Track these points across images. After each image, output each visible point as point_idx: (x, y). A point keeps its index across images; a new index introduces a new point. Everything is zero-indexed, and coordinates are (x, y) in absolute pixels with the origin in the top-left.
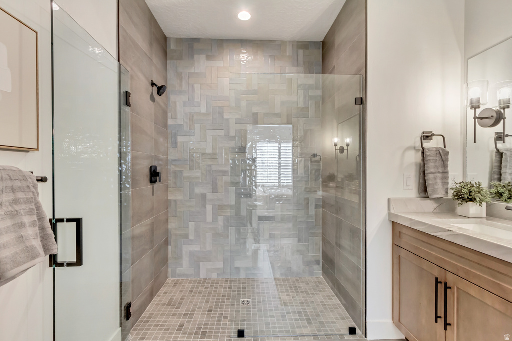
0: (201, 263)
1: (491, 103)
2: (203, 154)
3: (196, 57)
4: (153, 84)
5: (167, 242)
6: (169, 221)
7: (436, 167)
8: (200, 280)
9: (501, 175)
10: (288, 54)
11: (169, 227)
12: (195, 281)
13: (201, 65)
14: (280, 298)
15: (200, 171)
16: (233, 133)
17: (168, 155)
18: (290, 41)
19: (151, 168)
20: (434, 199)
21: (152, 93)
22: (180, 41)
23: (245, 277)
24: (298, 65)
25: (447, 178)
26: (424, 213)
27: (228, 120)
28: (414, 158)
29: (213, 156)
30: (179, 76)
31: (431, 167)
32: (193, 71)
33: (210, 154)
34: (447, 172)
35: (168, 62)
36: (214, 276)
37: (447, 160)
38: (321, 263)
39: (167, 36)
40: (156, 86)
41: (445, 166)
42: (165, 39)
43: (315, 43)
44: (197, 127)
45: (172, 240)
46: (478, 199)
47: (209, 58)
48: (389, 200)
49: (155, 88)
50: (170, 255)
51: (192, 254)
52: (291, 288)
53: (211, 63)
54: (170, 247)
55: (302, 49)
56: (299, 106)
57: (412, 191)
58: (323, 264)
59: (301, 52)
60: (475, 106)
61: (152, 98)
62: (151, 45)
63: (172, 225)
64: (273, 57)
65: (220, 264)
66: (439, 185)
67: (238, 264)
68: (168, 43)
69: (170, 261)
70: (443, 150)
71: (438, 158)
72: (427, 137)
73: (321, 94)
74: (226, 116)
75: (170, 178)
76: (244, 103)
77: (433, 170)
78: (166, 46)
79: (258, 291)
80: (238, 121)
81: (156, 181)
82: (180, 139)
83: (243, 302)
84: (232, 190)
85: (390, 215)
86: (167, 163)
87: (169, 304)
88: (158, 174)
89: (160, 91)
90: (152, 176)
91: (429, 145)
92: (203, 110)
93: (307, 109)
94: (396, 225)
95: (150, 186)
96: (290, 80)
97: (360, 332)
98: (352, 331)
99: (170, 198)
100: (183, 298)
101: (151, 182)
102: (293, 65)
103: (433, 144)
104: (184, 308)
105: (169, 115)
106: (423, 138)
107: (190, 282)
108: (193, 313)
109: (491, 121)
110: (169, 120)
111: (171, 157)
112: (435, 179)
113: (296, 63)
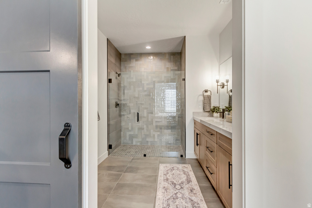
0: (134, 139)
2: (134, 97)
3: (132, 60)
4: (116, 73)
5: (121, 131)
6: (122, 122)
8: (133, 145)
10: (167, 58)
11: (122, 125)
12: (131, 145)
13: (133, 63)
15: (133, 104)
16: (145, 89)
18: (167, 53)
19: (116, 102)
20: (206, 112)
22: (126, 54)
23: (150, 145)
25: (211, 105)
26: (205, 116)
27: (143, 84)
28: (201, 98)
29: (138, 98)
30: (125, 68)
31: (206, 102)
32: (130, 65)
34: (211, 103)
35: (121, 62)
36: (139, 144)
37: (211, 99)
40: (118, 73)
41: (210, 101)
42: (120, 54)
43: (178, 53)
44: (132, 87)
45: (123, 130)
47: (136, 60)
48: (193, 112)
49: (117, 75)
50: (122, 136)
51: (130, 135)
52: (167, 148)
53: (137, 62)
54: (122, 132)
55: (172, 55)
56: (172, 78)
57: (202, 110)
58: (181, 140)
59: (172, 57)
60: (217, 82)
61: (116, 78)
63: (123, 124)
64: (161, 59)
65: (140, 140)
66: (208, 107)
67: (148, 140)
69: (122, 138)
70: (209, 96)
71: (208, 98)
72: (206, 91)
74: (143, 82)
75: (122, 106)
76: (150, 77)
78: (121, 57)
79: (154, 148)
80: (147, 84)
81: (117, 107)
82: (125, 91)
83: (148, 151)
84: (145, 111)
85: (193, 117)
86: (121, 100)
87: (122, 150)
88: (118, 105)
89: (119, 75)
90: (116, 105)
91: (206, 94)
92: (134, 80)
93: (175, 79)
94: (195, 120)
95: (116, 109)
96: (168, 68)
97: (184, 156)
98: (182, 156)
99: (122, 114)
100: (127, 149)
101: (116, 107)
102: (169, 62)
103: (209, 93)
104: (127, 151)
105: (122, 83)
106: (204, 92)
107: (129, 145)
108: (130, 152)
109: (222, 86)
110: (122, 84)
111: (122, 98)
112: (206, 105)
113: (170, 61)
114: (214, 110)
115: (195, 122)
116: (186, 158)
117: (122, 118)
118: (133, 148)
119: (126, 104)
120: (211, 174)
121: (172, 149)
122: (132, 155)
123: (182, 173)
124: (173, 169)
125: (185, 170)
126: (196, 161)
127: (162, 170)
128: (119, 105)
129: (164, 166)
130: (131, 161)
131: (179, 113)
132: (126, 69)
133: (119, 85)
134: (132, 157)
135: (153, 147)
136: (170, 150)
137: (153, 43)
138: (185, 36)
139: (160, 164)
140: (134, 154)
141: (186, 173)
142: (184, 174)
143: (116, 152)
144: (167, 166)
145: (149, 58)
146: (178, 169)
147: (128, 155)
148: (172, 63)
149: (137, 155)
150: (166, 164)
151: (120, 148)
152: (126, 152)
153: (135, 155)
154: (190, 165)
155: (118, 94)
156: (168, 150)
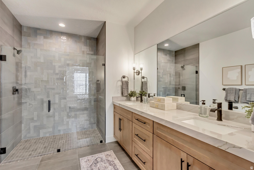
0: (41, 130)
1: (138, 69)
2: (42, 81)
3: (38, 36)
4: (14, 49)
5: (21, 123)
6: (22, 112)
7: (125, 86)
8: (40, 138)
9: (142, 88)
10: (82, 41)
11: (22, 115)
12: (37, 139)
13: (41, 40)
14: (78, 138)
15: (40, 88)
16: (57, 71)
17: (22, 81)
18: (84, 36)
19: (13, 87)
20: (125, 96)
21: (14, 53)
22: (29, 28)
23: (63, 133)
24: (87, 46)
25: (128, 90)
26: (123, 101)
27: (55, 66)
28: (120, 84)
29: (47, 82)
30: (29, 44)
31: (124, 87)
32: (36, 42)
33: (46, 81)
34: (128, 88)
35: (22, 37)
36: (48, 135)
37: (128, 84)
38: (96, 123)
39: (22, 25)
40: (16, 50)
41: (128, 86)
42: (21, 26)
43: (94, 38)
44: (39, 68)
45: (24, 122)
46: (133, 96)
47: (45, 38)
48: (113, 97)
51: (35, 127)
52: (83, 134)
53: (45, 40)
54: (23, 125)
55: (88, 40)
56: (87, 62)
57: (120, 95)
58: (97, 123)
59: (88, 41)
60: (134, 69)
61: (14, 55)
62: (13, 31)
64: (76, 41)
65: (51, 130)
66: (126, 92)
67: (59, 128)
68: (22, 28)
70: (127, 81)
71: (126, 84)
72: (124, 77)
73: (96, 58)
74: (54, 64)
75: (23, 92)
76: (63, 59)
77: (124, 88)
78: (21, 29)
79: (68, 137)
80: (60, 67)
81: (16, 94)
82: (28, 73)
83: (61, 142)
84: (57, 96)
85: (113, 102)
86: (21, 85)
87: (23, 149)
88: (17, 90)
89: (18, 52)
90: (14, 91)
91: (124, 80)
92: (42, 61)
93: (90, 64)
94: (114, 105)
95: (13, 96)
96: (84, 51)
97: (103, 141)
98: (101, 142)
99: (22, 101)
100: (31, 146)
101: (13, 94)
102: (85, 46)
103: (126, 79)
104: (31, 149)
105: (23, 62)
106: (122, 78)
107: (35, 139)
108: (36, 150)
109: (138, 74)
110: (22, 65)
111: (23, 82)
112: (125, 90)
113: (86, 44)
114: (132, 94)
115: (115, 106)
116: (106, 143)
117: (22, 107)
118: (40, 142)
119: (29, 89)
120: (144, 163)
121: (89, 134)
122: (40, 154)
123: (107, 164)
124: (96, 162)
125: (110, 159)
126: (117, 145)
127: (85, 167)
128: (19, 91)
129: (85, 160)
130: (40, 164)
131: (95, 97)
132: (30, 46)
133: (18, 65)
134: (40, 158)
135: (66, 137)
136: (86, 136)
137: (68, 21)
138: (105, 22)
139: (81, 159)
140: (43, 152)
141: (112, 162)
142: (110, 165)
143: (13, 154)
144: (89, 158)
145: (62, 38)
146: (102, 160)
147: (34, 156)
148: (88, 47)
149: (47, 153)
150: (88, 157)
151: (21, 145)
152: (30, 151)
153: (44, 154)
154: (112, 151)
155: (17, 77)
156: (85, 137)
